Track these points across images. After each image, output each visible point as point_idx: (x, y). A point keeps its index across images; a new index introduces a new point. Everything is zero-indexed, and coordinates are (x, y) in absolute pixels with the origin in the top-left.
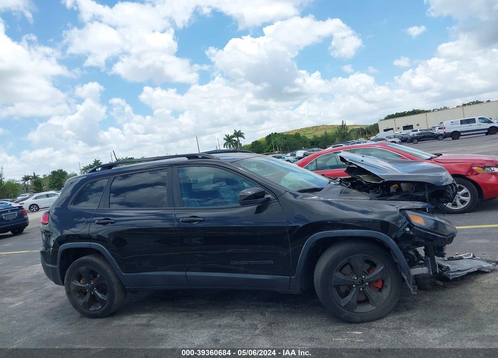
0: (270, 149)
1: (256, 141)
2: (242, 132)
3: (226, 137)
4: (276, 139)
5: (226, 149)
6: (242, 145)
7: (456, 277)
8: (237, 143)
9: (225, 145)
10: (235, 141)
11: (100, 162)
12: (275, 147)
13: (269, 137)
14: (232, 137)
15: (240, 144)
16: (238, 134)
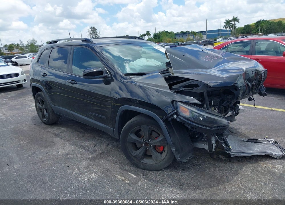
0: (257, 31)
1: (248, 25)
2: (238, 18)
3: (226, 21)
4: (263, 24)
5: (224, 29)
6: (237, 27)
7: (239, 156)
8: (233, 26)
9: (224, 26)
10: (232, 24)
11: (149, 33)
12: (261, 30)
13: (258, 23)
14: (231, 21)
15: (235, 27)
16: (235, 19)
